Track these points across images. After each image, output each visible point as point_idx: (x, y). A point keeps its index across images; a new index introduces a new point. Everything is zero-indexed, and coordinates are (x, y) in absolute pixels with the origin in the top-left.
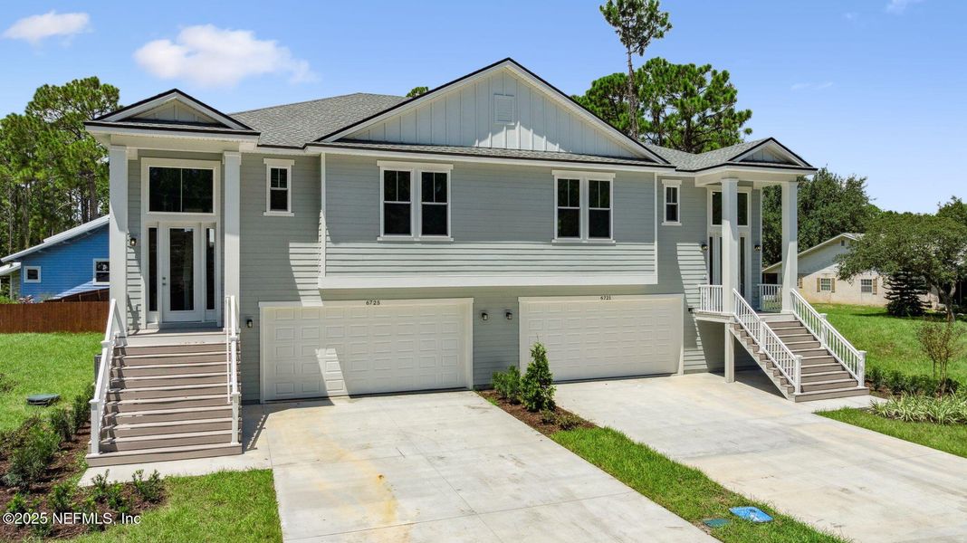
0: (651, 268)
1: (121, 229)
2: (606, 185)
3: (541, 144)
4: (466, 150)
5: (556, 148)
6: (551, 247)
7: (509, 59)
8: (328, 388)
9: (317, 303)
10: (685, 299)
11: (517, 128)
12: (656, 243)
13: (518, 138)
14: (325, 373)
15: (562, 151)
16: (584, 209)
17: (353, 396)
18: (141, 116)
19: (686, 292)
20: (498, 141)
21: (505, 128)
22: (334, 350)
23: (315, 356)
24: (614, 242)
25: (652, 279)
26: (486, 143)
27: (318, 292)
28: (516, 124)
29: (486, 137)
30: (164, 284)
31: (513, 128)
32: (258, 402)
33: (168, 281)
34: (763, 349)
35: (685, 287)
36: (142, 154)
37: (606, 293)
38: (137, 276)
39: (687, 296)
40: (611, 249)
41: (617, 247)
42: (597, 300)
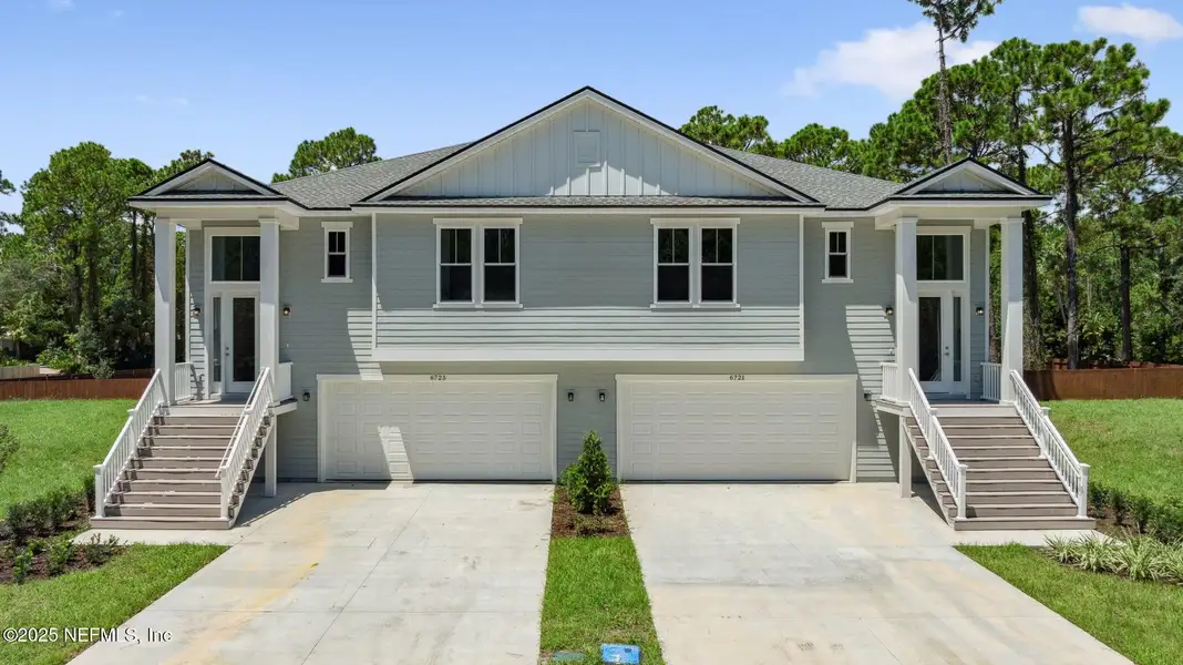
0: (795, 339)
1: (165, 299)
2: (727, 234)
3: (636, 187)
4: (539, 201)
5: (656, 190)
6: (650, 313)
7: (588, 88)
8: (391, 470)
9: (379, 377)
10: (859, 381)
11: (604, 169)
12: (802, 306)
13: (607, 182)
14: (389, 455)
15: (663, 193)
16: (695, 263)
17: (417, 481)
18: (182, 188)
19: (861, 371)
20: (580, 187)
21: (588, 171)
22: (397, 429)
23: (377, 435)
24: (738, 306)
25: (797, 354)
26: (563, 191)
27: (378, 365)
28: (602, 165)
29: (564, 182)
30: (227, 354)
31: (599, 169)
32: (315, 480)
33: (231, 351)
34: (933, 455)
35: (859, 365)
36: (205, 224)
37: (737, 371)
38: (201, 346)
39: (863, 377)
40: (734, 315)
41: (743, 313)
42: (724, 380)
